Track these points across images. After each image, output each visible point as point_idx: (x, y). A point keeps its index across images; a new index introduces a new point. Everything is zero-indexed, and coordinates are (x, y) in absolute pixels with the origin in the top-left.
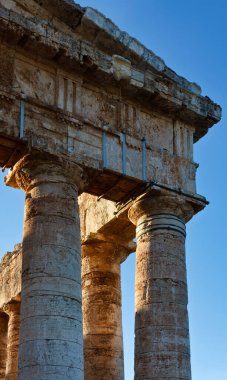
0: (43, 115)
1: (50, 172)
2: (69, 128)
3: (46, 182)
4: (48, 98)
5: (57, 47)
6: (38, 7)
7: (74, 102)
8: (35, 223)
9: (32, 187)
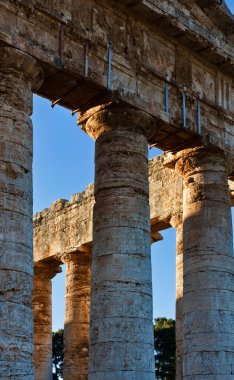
0: (210, 112)
1: (214, 163)
2: (226, 124)
3: (211, 171)
4: (211, 97)
5: (226, 57)
6: (205, 17)
7: (228, 100)
8: (203, 206)
9: (195, 173)
